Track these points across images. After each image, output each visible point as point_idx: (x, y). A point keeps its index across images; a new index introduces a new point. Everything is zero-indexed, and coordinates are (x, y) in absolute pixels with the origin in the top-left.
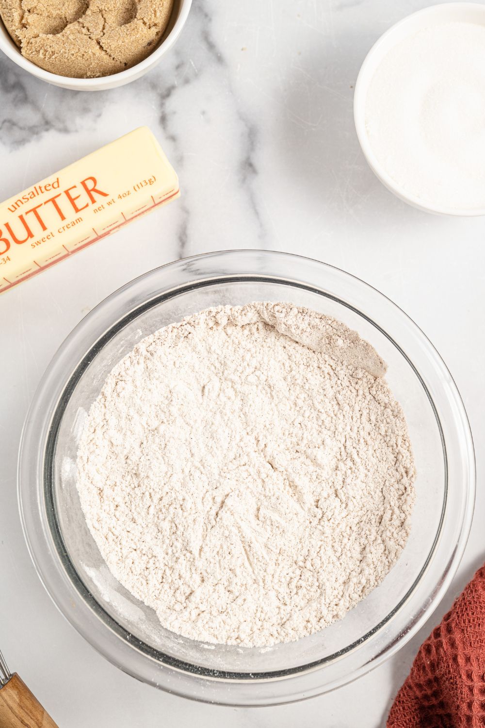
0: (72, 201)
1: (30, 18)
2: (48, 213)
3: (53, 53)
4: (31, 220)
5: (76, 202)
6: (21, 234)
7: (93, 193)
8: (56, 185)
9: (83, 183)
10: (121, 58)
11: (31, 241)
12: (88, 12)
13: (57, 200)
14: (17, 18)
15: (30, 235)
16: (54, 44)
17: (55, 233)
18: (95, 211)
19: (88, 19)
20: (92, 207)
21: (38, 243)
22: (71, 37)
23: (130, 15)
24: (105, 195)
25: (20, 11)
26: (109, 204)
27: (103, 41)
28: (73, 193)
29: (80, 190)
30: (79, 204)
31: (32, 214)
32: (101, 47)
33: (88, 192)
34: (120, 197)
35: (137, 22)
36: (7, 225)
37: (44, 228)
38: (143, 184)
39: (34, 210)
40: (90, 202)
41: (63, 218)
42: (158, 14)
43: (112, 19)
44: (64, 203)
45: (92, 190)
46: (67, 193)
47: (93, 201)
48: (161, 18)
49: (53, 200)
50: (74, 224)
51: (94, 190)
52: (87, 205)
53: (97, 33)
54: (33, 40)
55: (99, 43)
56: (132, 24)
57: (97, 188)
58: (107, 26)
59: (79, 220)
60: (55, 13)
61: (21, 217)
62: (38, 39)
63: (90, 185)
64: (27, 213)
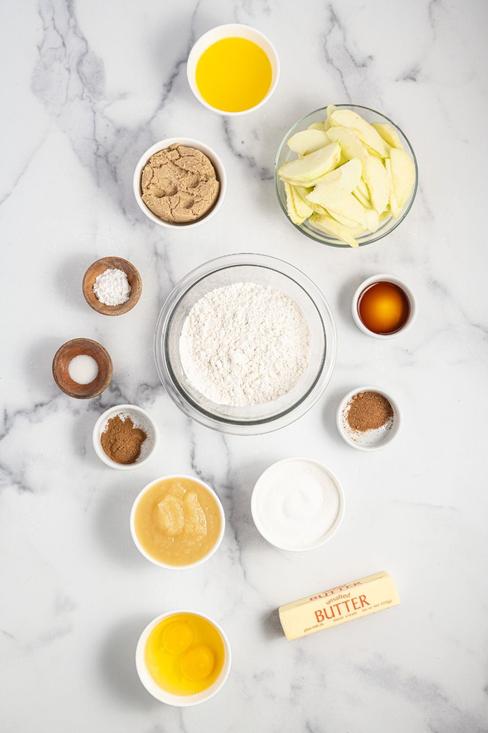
0: (354, 604)
1: (151, 187)
2: (343, 607)
3: (153, 205)
4: (335, 609)
5: (356, 605)
6: (330, 614)
7: (364, 603)
8: (348, 596)
9: (360, 597)
10: (177, 220)
11: (333, 618)
12: (175, 196)
13: (347, 603)
14: (147, 183)
15: (334, 616)
16: (154, 202)
17: (344, 617)
18: (363, 610)
19: (173, 198)
20: (362, 608)
21: (336, 620)
22: (162, 203)
23: (189, 206)
24: (368, 604)
25: (149, 182)
26: (370, 608)
27: (173, 210)
28: (355, 601)
29: (358, 600)
30: (357, 606)
31: (336, 607)
32: (171, 212)
33: (362, 601)
34: (375, 606)
35: (190, 210)
36: (324, 610)
37: (340, 614)
38: (386, 602)
39: (337, 605)
40: (361, 606)
41: (349, 611)
42: (200, 212)
43: (182, 204)
44: (350, 604)
45: (363, 601)
46: (352, 600)
47: (363, 606)
48: (200, 213)
49: (346, 602)
50: (353, 614)
51: (364, 601)
52: (360, 607)
53: (173, 206)
54: (148, 196)
55: (171, 210)
56: (188, 210)
57: (366, 600)
58: (178, 205)
59: (356, 613)
60: (163, 188)
61: (331, 607)
62: (150, 197)
63: (363, 598)
64: (334, 606)
